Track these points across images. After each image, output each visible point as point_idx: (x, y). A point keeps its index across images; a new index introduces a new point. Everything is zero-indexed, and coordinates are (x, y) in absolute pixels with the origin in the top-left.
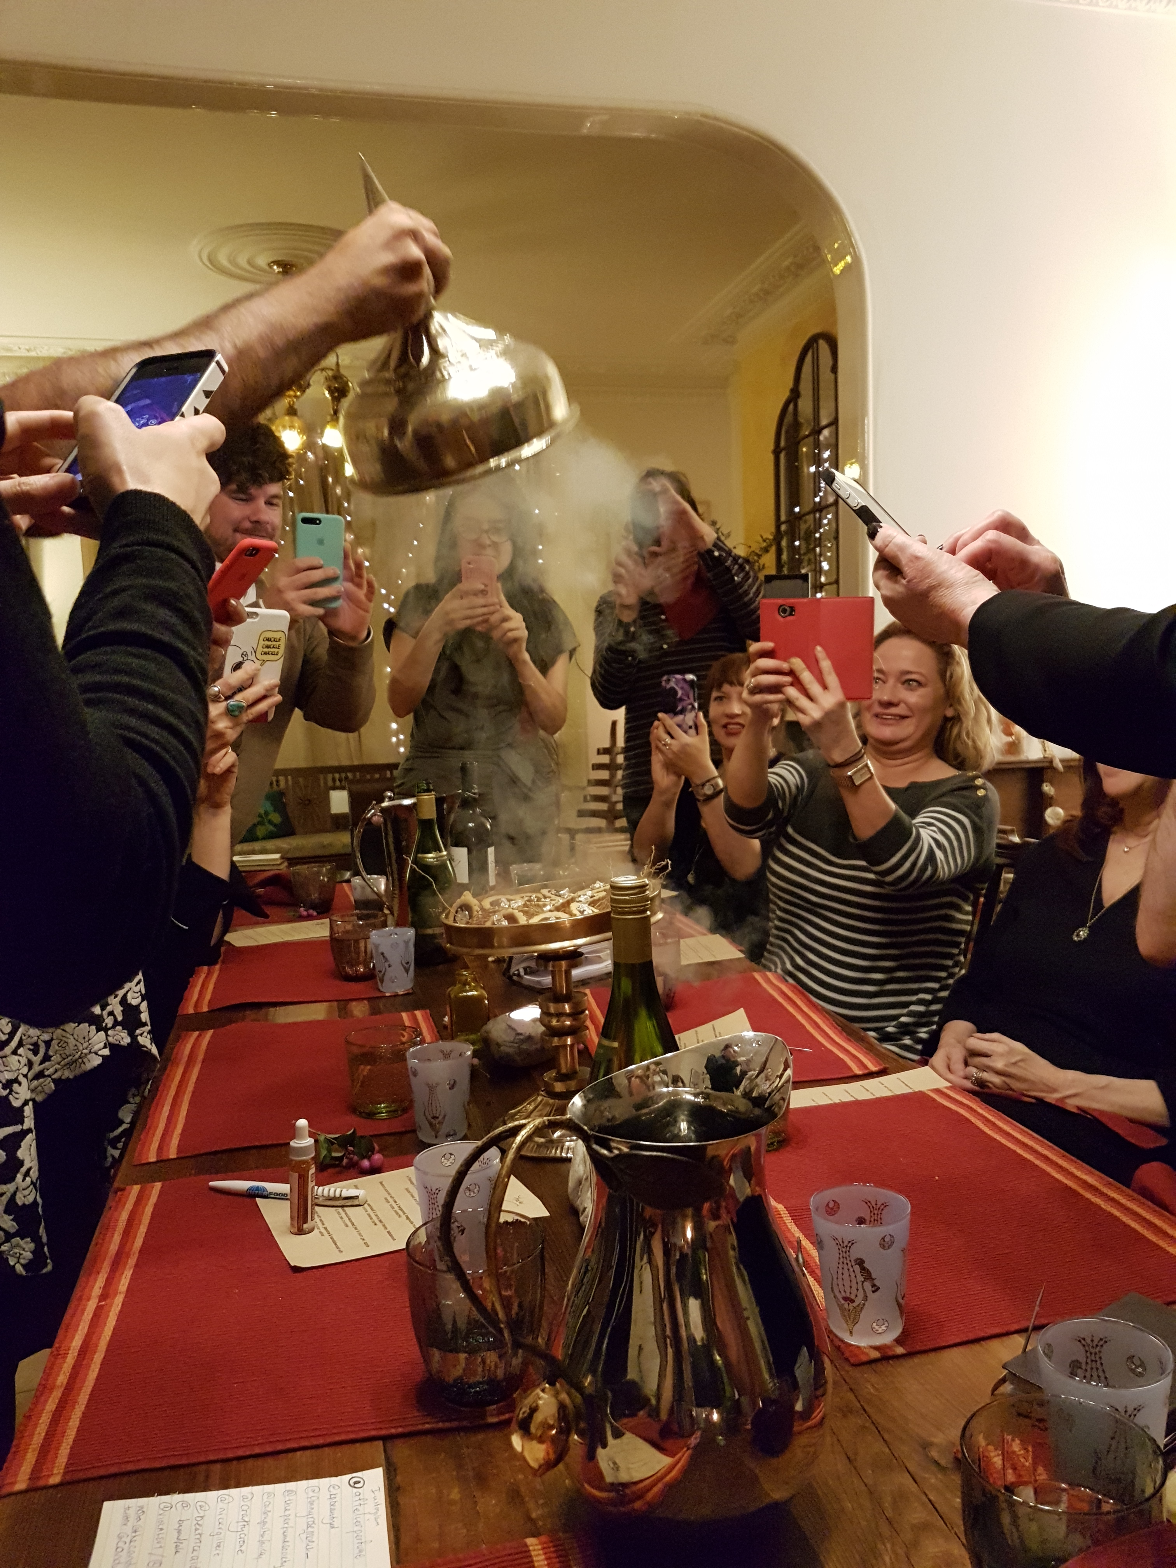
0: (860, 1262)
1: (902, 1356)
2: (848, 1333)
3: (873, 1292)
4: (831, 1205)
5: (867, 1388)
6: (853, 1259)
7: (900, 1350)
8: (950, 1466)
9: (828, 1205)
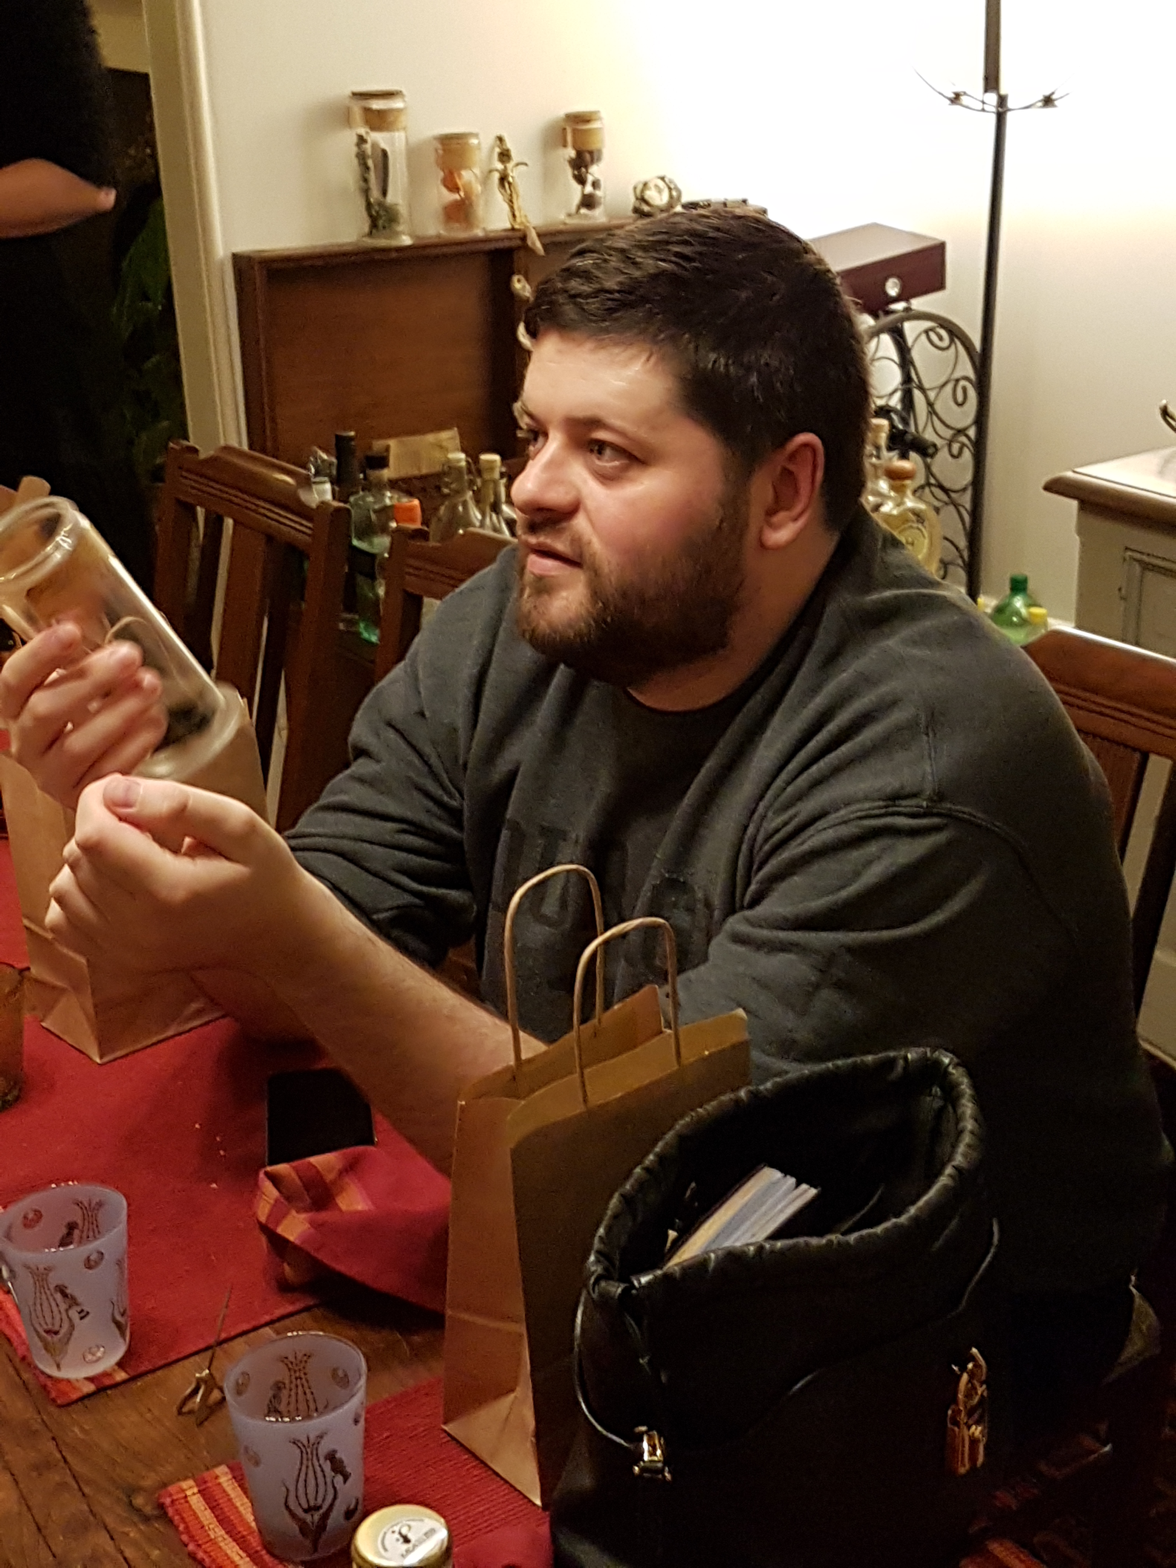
0: (62, 1290)
1: (124, 1382)
2: (55, 1367)
3: (82, 1318)
4: (31, 1216)
5: (73, 1431)
6: (52, 1287)
7: (121, 1376)
8: (155, 1513)
9: (25, 1217)
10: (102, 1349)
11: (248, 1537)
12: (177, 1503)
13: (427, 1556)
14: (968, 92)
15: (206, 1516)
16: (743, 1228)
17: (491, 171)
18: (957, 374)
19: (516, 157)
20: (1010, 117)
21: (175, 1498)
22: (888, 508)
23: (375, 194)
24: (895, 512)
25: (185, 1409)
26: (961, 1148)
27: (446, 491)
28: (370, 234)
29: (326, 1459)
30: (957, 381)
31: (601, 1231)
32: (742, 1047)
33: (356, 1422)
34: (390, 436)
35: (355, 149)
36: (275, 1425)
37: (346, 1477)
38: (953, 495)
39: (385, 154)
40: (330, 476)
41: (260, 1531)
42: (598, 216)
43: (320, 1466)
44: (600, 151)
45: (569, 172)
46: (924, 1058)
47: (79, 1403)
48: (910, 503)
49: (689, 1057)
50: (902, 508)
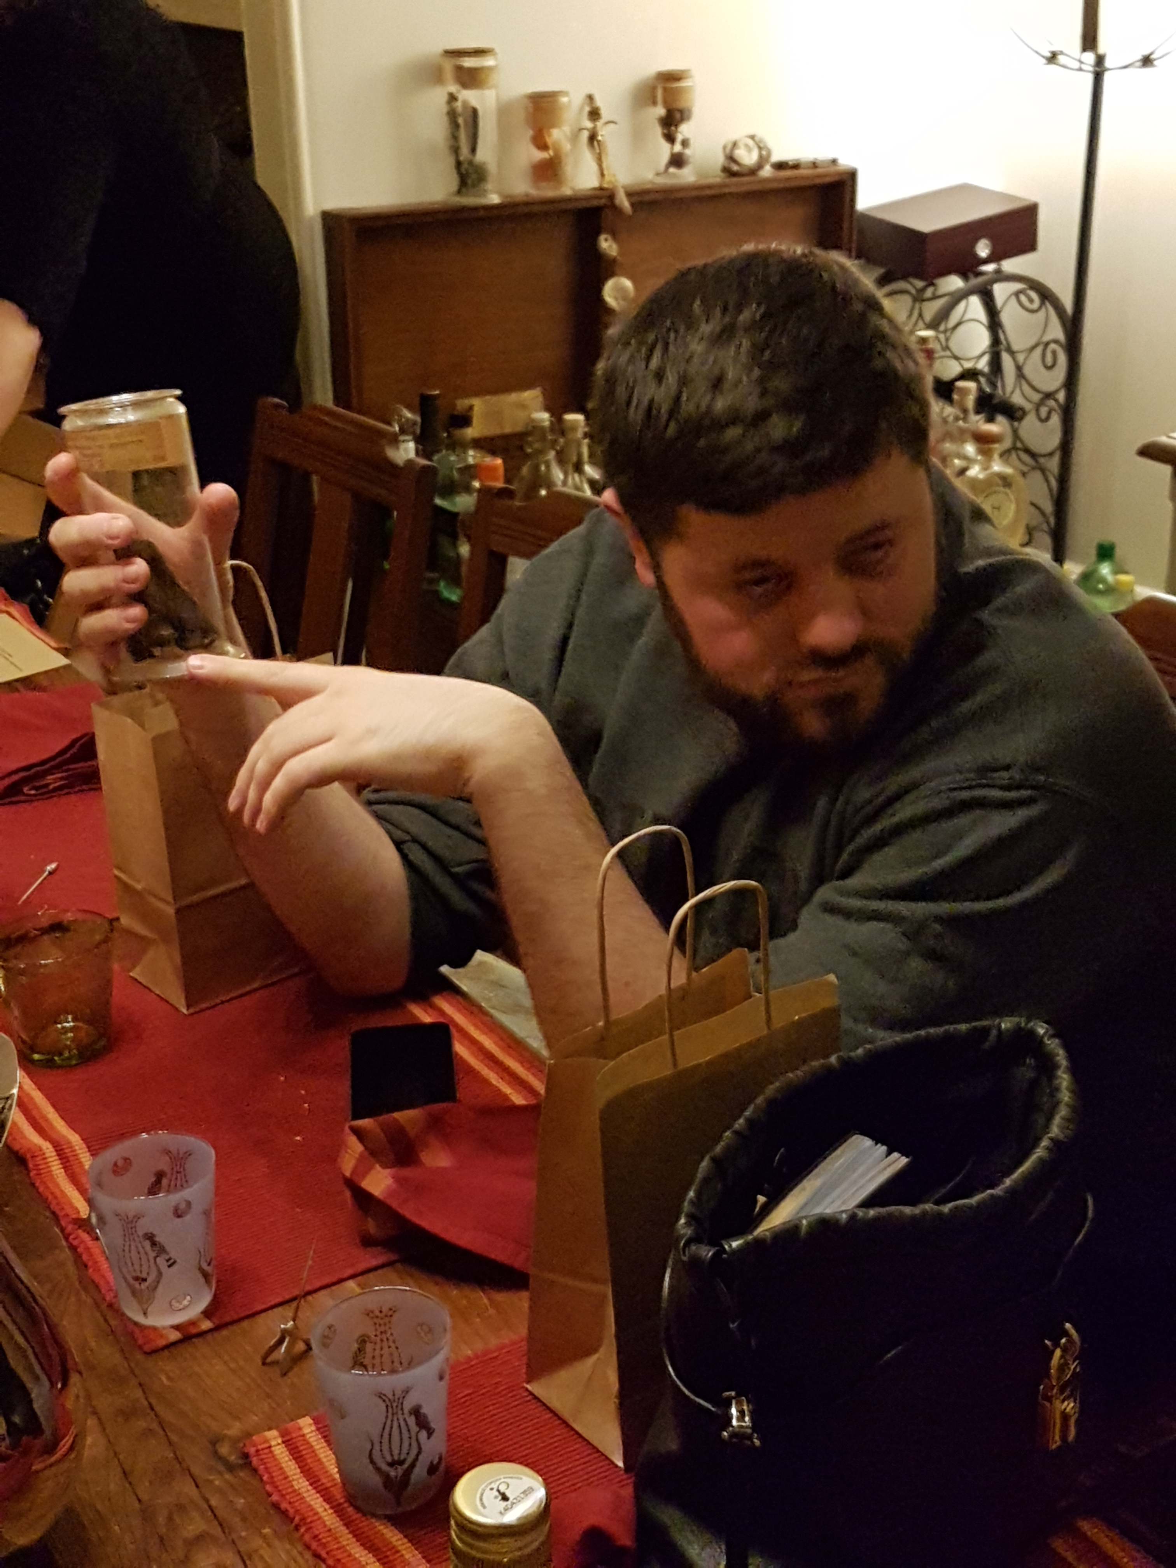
0: (150, 1238)
1: (209, 1332)
2: (142, 1315)
3: (169, 1266)
4: (121, 1163)
5: (160, 1379)
6: (141, 1233)
7: (207, 1325)
8: (240, 1462)
9: (115, 1165)
10: (188, 1298)
11: (332, 1489)
12: (261, 1452)
13: (525, 1514)
14: (1065, 51)
15: (291, 1467)
16: (834, 1194)
17: (581, 129)
18: (1047, 338)
19: (606, 114)
20: (1107, 77)
21: (260, 1447)
22: (974, 471)
23: (465, 151)
24: (981, 476)
25: (269, 1360)
26: (1057, 1120)
27: (529, 450)
28: (459, 192)
29: (411, 1414)
30: (1047, 344)
31: (691, 1194)
32: (833, 1014)
33: (441, 1378)
34: (477, 394)
35: (445, 108)
36: (362, 1377)
37: (430, 1434)
38: (1042, 460)
39: (475, 112)
40: (414, 433)
41: (344, 1485)
42: (687, 176)
43: (405, 1420)
44: (690, 111)
45: (658, 131)
46: (1018, 1030)
47: (166, 1351)
48: (997, 467)
49: (778, 1023)
50: (988, 472)
